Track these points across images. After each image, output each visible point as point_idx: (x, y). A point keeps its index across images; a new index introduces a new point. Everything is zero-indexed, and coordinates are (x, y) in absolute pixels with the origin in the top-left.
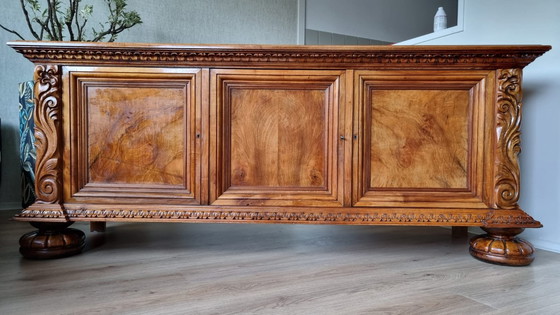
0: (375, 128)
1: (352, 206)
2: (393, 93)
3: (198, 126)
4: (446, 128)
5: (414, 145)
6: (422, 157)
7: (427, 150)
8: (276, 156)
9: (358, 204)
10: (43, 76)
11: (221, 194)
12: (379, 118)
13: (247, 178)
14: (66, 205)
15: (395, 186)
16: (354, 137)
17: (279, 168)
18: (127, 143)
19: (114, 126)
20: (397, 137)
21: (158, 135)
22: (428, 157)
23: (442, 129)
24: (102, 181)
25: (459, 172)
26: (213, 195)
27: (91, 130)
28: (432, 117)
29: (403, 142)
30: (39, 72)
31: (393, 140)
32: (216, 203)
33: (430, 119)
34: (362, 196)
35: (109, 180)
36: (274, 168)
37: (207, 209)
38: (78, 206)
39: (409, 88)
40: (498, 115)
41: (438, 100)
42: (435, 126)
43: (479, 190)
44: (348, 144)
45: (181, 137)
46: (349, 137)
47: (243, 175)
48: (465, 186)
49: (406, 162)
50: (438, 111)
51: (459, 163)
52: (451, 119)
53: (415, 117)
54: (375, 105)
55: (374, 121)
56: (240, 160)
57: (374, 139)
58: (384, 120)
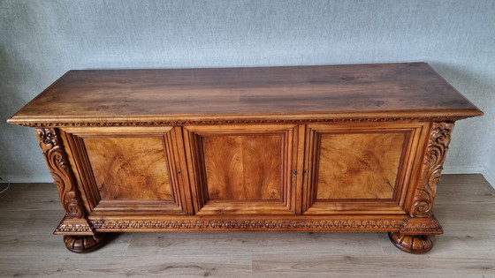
0: (322, 162)
1: (302, 214)
2: (339, 137)
3: (178, 167)
4: (381, 160)
5: (353, 171)
6: (359, 180)
7: (364, 176)
8: (242, 181)
9: (306, 213)
10: (45, 138)
11: (202, 206)
12: (326, 155)
13: (221, 195)
14: (90, 218)
15: (336, 198)
16: (304, 172)
17: (245, 188)
18: (123, 174)
19: (111, 164)
20: (340, 166)
21: (147, 169)
22: (364, 179)
23: (378, 161)
24: (111, 199)
25: (388, 189)
26: (196, 209)
27: (94, 167)
28: (370, 152)
29: (344, 170)
30: (41, 135)
31: (337, 169)
32: (199, 213)
33: (369, 154)
34: (310, 206)
35: (116, 198)
36: (241, 188)
37: (193, 219)
38: (99, 218)
39: (353, 133)
40: (426, 157)
41: (378, 140)
42: (373, 159)
43: (401, 202)
44: (299, 176)
45: (165, 170)
46: (300, 172)
47: (218, 193)
48: (391, 197)
49: (346, 183)
50: (377, 148)
51: (389, 183)
52: (387, 154)
53: (356, 153)
54: (323, 145)
55: (321, 157)
56: (214, 183)
57: (321, 169)
58: (331, 156)
